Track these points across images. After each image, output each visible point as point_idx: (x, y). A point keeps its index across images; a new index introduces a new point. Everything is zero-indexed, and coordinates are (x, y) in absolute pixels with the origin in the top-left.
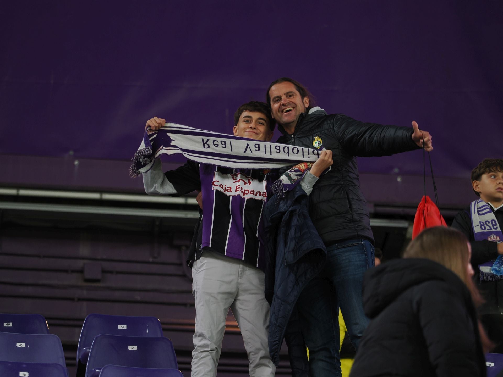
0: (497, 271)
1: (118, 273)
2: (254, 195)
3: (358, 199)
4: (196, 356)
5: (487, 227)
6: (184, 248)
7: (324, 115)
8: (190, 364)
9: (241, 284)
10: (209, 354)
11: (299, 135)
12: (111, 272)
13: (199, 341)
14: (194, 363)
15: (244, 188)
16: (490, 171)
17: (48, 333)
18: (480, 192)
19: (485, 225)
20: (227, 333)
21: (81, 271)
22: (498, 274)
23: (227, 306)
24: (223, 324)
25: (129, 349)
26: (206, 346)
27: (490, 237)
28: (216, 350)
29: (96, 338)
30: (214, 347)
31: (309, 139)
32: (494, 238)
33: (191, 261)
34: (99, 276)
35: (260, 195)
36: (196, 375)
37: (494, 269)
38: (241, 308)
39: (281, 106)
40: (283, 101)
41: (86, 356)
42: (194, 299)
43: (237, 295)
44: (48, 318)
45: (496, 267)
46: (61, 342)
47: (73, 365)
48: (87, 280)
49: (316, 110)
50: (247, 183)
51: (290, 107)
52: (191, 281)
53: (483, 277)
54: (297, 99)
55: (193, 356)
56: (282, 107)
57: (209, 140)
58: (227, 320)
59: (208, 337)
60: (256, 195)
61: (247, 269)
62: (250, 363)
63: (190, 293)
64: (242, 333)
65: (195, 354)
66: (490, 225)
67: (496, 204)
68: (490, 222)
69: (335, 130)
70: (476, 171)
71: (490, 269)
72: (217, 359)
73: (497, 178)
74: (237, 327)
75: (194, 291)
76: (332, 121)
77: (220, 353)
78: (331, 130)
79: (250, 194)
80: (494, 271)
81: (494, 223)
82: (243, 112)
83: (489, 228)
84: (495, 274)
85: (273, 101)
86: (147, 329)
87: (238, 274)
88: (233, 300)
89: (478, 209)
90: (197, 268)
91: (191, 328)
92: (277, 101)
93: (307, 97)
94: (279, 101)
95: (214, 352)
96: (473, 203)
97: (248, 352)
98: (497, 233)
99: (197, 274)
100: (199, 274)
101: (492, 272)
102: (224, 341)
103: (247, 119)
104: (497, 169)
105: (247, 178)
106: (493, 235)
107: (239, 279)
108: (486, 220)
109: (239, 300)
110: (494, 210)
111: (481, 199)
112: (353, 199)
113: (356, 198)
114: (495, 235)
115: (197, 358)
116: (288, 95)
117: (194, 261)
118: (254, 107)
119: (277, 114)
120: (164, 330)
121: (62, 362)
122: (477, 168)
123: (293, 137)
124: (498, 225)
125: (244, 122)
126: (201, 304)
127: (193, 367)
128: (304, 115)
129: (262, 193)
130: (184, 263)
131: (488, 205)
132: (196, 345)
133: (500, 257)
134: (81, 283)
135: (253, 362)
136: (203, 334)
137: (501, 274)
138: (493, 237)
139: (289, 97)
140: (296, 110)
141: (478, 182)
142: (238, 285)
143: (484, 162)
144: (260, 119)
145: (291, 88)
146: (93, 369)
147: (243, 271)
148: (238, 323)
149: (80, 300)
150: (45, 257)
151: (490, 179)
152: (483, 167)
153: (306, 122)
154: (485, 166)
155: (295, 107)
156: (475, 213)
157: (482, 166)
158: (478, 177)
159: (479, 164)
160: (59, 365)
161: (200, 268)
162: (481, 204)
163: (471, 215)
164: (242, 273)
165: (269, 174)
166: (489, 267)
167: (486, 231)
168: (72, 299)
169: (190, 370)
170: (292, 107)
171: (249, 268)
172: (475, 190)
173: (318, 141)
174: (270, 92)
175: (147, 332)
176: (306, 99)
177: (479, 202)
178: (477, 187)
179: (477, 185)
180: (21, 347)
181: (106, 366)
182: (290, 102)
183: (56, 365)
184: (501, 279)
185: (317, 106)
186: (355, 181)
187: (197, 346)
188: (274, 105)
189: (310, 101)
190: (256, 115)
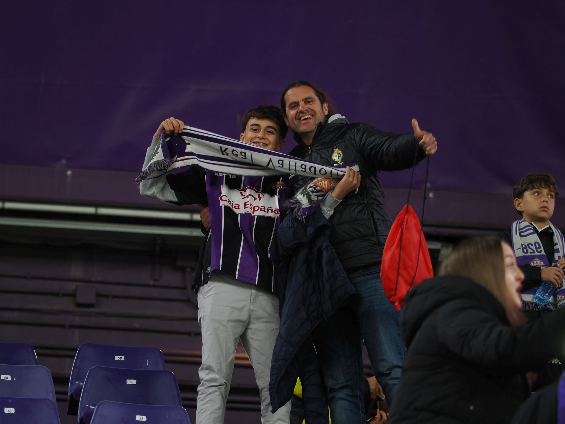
0: (540, 300)
1: (114, 297)
2: (265, 212)
3: (384, 220)
4: (203, 392)
5: (530, 251)
6: (188, 270)
7: (346, 123)
8: (195, 400)
9: (253, 311)
10: (217, 390)
11: (316, 147)
12: (107, 296)
13: (206, 375)
14: (200, 399)
15: (254, 205)
16: (533, 188)
17: (37, 364)
18: (523, 211)
19: (528, 248)
20: (237, 366)
21: (73, 295)
22: (541, 303)
23: (238, 335)
24: (232, 356)
25: (127, 383)
26: (214, 380)
27: (533, 262)
28: (225, 386)
29: (91, 371)
30: (223, 381)
31: (328, 151)
32: (538, 263)
33: (196, 286)
34: (93, 301)
35: (272, 212)
36: (202, 413)
37: (537, 298)
38: (252, 339)
39: (298, 113)
40: (301, 108)
41: (79, 390)
42: (200, 328)
43: (249, 323)
44: (36, 348)
45: (539, 296)
46: (51, 375)
47: (65, 400)
48: (79, 305)
49: (336, 118)
50: (257, 199)
51: (308, 115)
52: (197, 307)
53: (525, 307)
54: (316, 106)
55: (199, 391)
56: (300, 114)
57: (227, 149)
58: (238, 352)
59: (216, 371)
60: (268, 212)
61: (260, 295)
62: (262, 400)
63: (195, 320)
64: (254, 367)
65: (201, 390)
66: (533, 248)
67: (540, 224)
68: (534, 245)
69: (356, 141)
70: (518, 187)
71: (533, 298)
72: (226, 396)
73: (541, 195)
74: (247, 359)
75: (201, 318)
76: (353, 130)
77: (229, 388)
78: (352, 140)
79: (260, 211)
80: (537, 300)
81: (537, 246)
82: (250, 119)
83: (532, 251)
84: (539, 303)
85: (289, 106)
86: (148, 361)
87: (250, 300)
88: (244, 329)
89: (519, 230)
90: (204, 293)
91: (197, 359)
92: (294, 107)
93: (326, 103)
94: (296, 107)
95: (223, 387)
96: (515, 223)
97: (260, 388)
98: (540, 257)
99: (204, 300)
100: (207, 299)
101: (535, 301)
102: (234, 375)
103: (255, 127)
104: (541, 185)
105: (257, 192)
106: (536, 259)
107: (251, 305)
108: (529, 243)
109: (251, 329)
110: (538, 231)
111: (524, 219)
112: (378, 219)
113: (381, 218)
114: (538, 260)
115: (203, 394)
116: (307, 101)
117: (200, 285)
118: (263, 114)
119: (293, 122)
120: (167, 362)
121: (52, 397)
122: (519, 184)
123: (310, 149)
124: (542, 249)
125: (252, 131)
126: (209, 333)
127: (199, 404)
128: (323, 124)
129: (274, 210)
130: (189, 287)
131: (531, 225)
132: (203, 379)
133: (543, 284)
134: (73, 308)
135: (266, 399)
136: (211, 367)
137: (545, 303)
138: (537, 261)
139: (308, 103)
140: (315, 117)
141: (520, 200)
142: (251, 312)
143: (526, 177)
144: (269, 127)
145: (309, 93)
146: (87, 405)
147: (256, 296)
148: (249, 355)
149: (72, 327)
150: (33, 278)
151: (533, 196)
152: (525, 183)
153: (325, 132)
154: (528, 181)
155: (313, 114)
156: (516, 234)
157: (524, 181)
158: (520, 195)
159: (522, 180)
160: (49, 400)
161: (207, 292)
162: (523, 225)
163: (512, 238)
164: (255, 299)
165: (281, 188)
166: (531, 296)
167: (529, 254)
168: (63, 326)
169: (195, 407)
170: (310, 115)
171: (263, 294)
172: (517, 209)
173: (338, 154)
174: (286, 97)
175: (148, 364)
176: (325, 106)
177: (521, 222)
178: (519, 205)
179: (519, 204)
180: (6, 379)
181: (101, 402)
182: (309, 109)
183: (45, 401)
184: (545, 308)
185: (337, 114)
186: (380, 199)
187: (203, 381)
188: (290, 112)
189: (329, 108)
190: (264, 123)
